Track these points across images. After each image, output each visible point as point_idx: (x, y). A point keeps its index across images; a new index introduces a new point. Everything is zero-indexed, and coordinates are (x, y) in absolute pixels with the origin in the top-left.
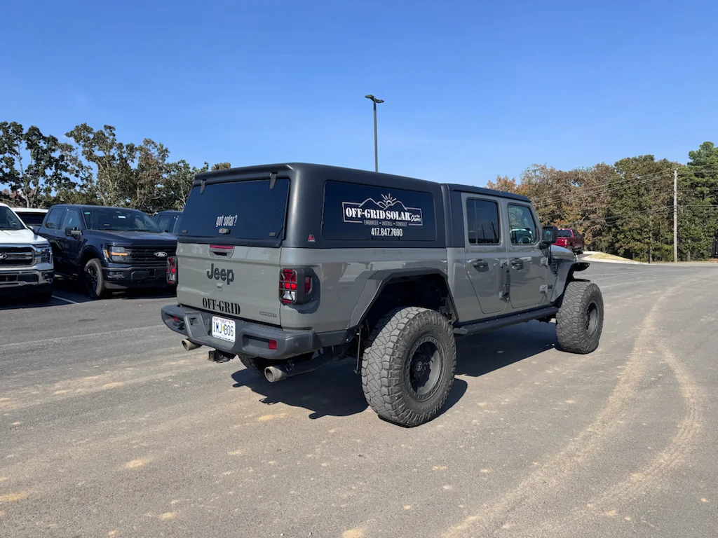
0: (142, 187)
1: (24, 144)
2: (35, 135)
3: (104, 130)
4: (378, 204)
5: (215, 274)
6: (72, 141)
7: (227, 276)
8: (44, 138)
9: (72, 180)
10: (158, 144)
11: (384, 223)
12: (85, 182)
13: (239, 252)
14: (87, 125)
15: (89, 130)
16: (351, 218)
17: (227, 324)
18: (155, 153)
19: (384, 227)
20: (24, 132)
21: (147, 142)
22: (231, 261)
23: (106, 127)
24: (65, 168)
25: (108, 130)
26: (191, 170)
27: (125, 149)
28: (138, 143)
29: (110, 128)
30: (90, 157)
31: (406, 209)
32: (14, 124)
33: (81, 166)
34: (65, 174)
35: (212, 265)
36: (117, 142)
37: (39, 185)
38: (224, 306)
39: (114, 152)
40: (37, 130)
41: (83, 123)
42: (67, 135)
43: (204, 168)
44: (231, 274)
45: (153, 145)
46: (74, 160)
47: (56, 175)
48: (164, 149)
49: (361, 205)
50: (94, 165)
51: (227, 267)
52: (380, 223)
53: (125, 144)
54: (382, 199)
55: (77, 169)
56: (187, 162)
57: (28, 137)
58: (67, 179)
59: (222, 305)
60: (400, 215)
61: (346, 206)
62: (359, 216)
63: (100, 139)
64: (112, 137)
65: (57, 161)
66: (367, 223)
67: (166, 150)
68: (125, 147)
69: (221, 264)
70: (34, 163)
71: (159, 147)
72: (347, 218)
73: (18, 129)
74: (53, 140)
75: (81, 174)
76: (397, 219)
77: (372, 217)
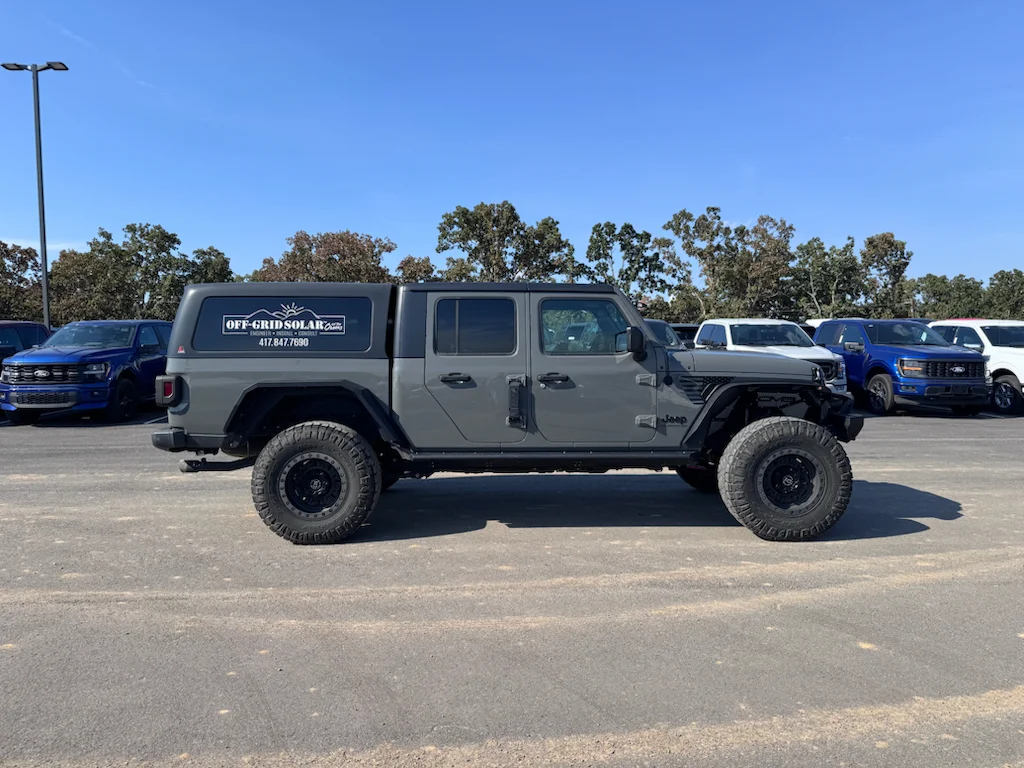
0: (754, 282)
1: (617, 245)
2: (628, 233)
3: (706, 214)
4: (274, 314)
6: (669, 235)
8: (637, 236)
9: (668, 282)
10: (778, 221)
11: (279, 333)
12: (682, 282)
14: (687, 211)
15: (689, 217)
16: (234, 330)
18: (775, 233)
19: (279, 338)
20: (617, 232)
21: (763, 220)
23: (709, 210)
24: (660, 268)
25: (712, 213)
26: (827, 250)
27: (732, 235)
28: (750, 224)
29: (714, 209)
30: (690, 250)
31: (318, 317)
32: (608, 225)
33: (678, 263)
34: (662, 276)
36: (724, 226)
37: (631, 292)
39: (719, 240)
40: (630, 227)
41: (681, 209)
42: (664, 227)
43: (847, 246)
45: (771, 224)
46: (671, 257)
47: (649, 277)
48: (787, 226)
49: (248, 317)
50: (694, 261)
52: (274, 333)
53: (733, 227)
54: (281, 309)
55: (674, 267)
56: (821, 241)
57: (620, 237)
58: (662, 281)
60: (306, 324)
61: (227, 319)
62: (244, 327)
63: (703, 227)
64: (717, 221)
65: (651, 260)
66: (255, 334)
67: (791, 228)
68: (733, 232)
70: (627, 265)
71: (780, 224)
72: (227, 330)
73: (611, 227)
74: (647, 236)
75: (678, 274)
76: (302, 327)
77: (263, 327)
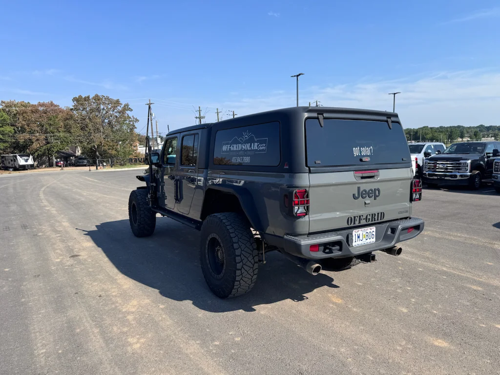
5: (361, 194)
7: (374, 194)
13: (383, 174)
17: (368, 231)
22: (379, 181)
35: (359, 188)
38: (371, 218)
44: (377, 191)
51: (373, 186)
59: (368, 217)
69: (367, 185)
